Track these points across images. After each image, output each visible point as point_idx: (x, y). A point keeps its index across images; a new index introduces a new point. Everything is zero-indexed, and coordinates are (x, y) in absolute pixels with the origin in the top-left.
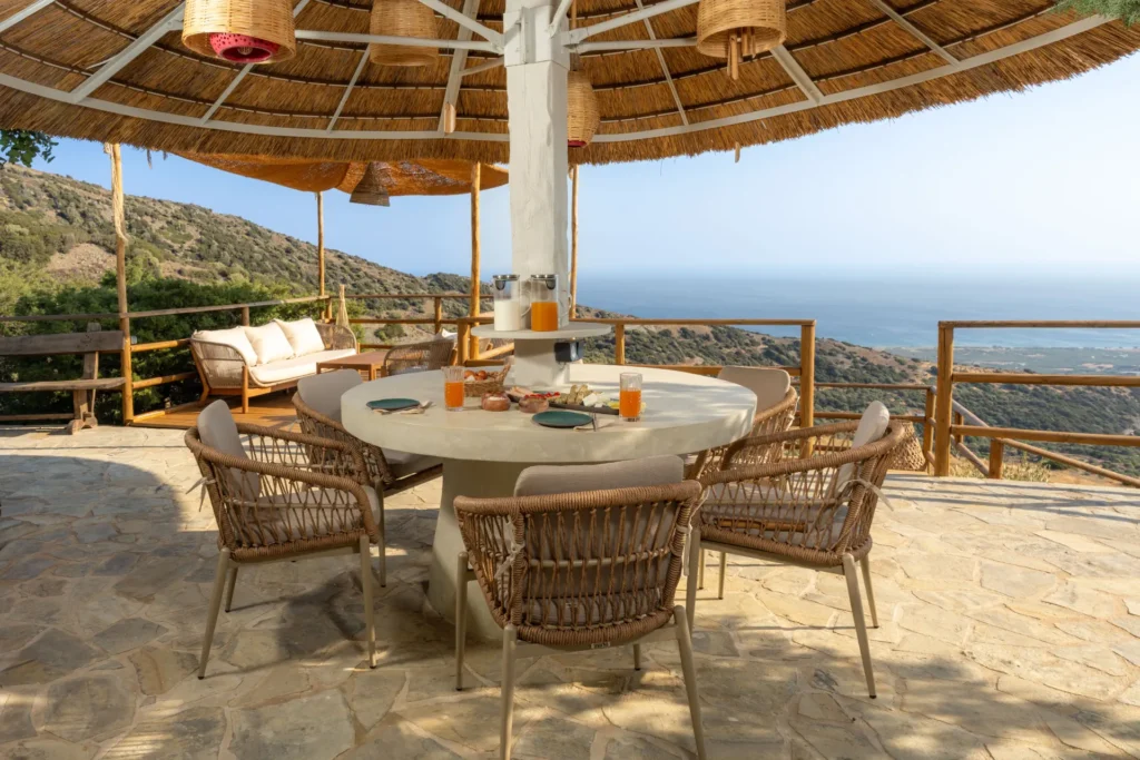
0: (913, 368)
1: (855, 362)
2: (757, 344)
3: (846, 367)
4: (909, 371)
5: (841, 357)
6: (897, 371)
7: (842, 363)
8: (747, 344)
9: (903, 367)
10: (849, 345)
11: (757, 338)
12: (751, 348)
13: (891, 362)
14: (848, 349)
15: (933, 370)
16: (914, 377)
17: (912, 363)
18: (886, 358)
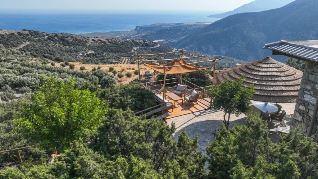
0: (88, 40)
1: (73, 39)
2: (45, 36)
5: (69, 38)
7: (70, 40)
9: (85, 40)
10: (71, 34)
14: (71, 36)
15: (93, 40)
16: (89, 42)
17: (88, 38)
18: (81, 37)
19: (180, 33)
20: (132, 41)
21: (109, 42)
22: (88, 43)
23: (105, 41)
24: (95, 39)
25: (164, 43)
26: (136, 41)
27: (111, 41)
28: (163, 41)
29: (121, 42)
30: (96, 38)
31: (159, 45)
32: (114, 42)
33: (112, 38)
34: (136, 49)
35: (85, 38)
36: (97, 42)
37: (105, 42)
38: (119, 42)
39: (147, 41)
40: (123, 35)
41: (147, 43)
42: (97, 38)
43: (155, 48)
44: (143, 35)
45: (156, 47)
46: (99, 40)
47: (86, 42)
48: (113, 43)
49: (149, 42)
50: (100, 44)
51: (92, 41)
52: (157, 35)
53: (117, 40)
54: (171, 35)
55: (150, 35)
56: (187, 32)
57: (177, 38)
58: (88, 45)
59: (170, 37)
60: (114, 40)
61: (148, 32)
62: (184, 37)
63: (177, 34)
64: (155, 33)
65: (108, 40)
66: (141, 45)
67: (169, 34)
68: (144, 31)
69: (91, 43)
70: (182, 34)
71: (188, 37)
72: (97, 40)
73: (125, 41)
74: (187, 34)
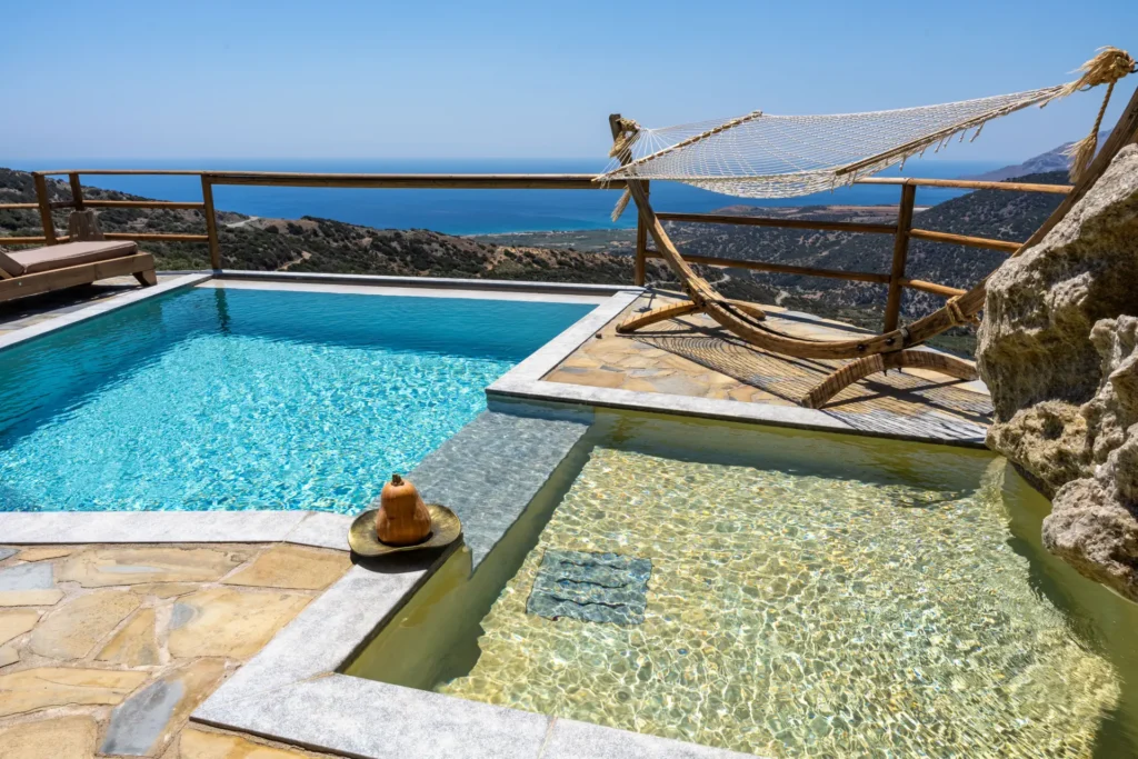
0: (492, 252)
1: (447, 249)
2: (363, 237)
3: (439, 254)
4: (489, 255)
5: (435, 246)
6: (480, 255)
7: (436, 250)
8: (354, 238)
9: (485, 252)
10: (442, 235)
11: (362, 231)
12: (357, 241)
13: (474, 247)
14: (441, 238)
15: (507, 253)
16: (492, 260)
17: (491, 247)
18: (471, 244)
19: (810, 240)
21: (560, 263)
22: (491, 263)
23: (544, 256)
24: (513, 251)
27: (563, 258)
29: (599, 262)
30: (519, 246)
31: (726, 278)
33: (570, 249)
35: (483, 248)
36: (521, 260)
37: (544, 261)
38: (592, 262)
42: (520, 249)
44: (683, 243)
46: (528, 255)
47: (485, 259)
48: (570, 266)
50: (529, 268)
51: (504, 257)
52: (731, 245)
53: (584, 255)
54: (778, 246)
55: (704, 243)
56: (837, 237)
57: (800, 257)
58: (490, 267)
59: (776, 251)
60: (573, 255)
61: (701, 235)
62: (824, 254)
63: (801, 243)
64: (725, 237)
65: (554, 255)
66: (663, 274)
67: (772, 241)
68: (685, 233)
69: (499, 262)
70: (818, 244)
71: (841, 253)
72: (518, 254)
73: (610, 260)
74: (837, 243)
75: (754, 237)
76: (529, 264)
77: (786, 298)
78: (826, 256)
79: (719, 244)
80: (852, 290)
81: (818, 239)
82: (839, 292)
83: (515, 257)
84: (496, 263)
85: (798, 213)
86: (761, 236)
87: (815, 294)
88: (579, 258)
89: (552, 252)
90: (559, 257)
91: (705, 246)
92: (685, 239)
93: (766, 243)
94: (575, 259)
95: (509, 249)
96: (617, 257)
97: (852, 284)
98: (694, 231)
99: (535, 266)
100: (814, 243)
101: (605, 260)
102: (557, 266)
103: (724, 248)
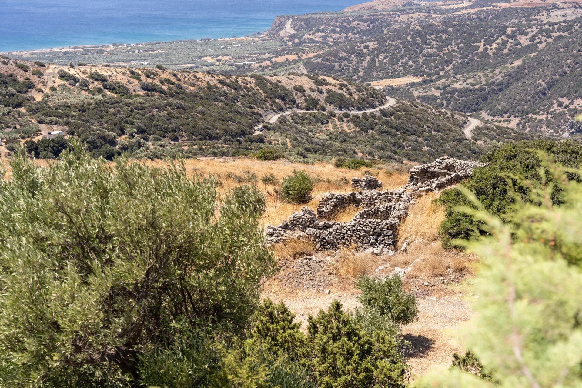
0: (39, 74)
4: (34, 79)
6: (21, 79)
9: (26, 74)
13: (10, 68)
15: (63, 76)
16: (40, 86)
17: (36, 68)
18: (4, 63)
19: (494, 45)
20: (253, 81)
21: (146, 88)
22: (40, 91)
23: (120, 79)
24: (72, 72)
25: (416, 94)
26: (274, 79)
27: (150, 80)
28: (413, 85)
29: (203, 85)
30: (80, 65)
31: (391, 102)
32: (165, 88)
33: (159, 67)
34: (273, 119)
35: (25, 69)
36: (85, 85)
37: (121, 86)
38: (193, 85)
39: (330, 80)
40: (209, 59)
41: (333, 88)
42: (82, 68)
43: (373, 115)
44: (311, 55)
45: (376, 111)
46: (96, 77)
47: (30, 86)
48: (162, 92)
49: (342, 86)
50: (99, 97)
51: (59, 82)
52: (382, 56)
53: (180, 75)
54: (450, 55)
55: (343, 54)
56: (532, 39)
57: (483, 70)
58: (39, 98)
59: (447, 63)
60: (165, 75)
61: (336, 43)
62: (517, 63)
63: (481, 49)
64: (372, 45)
65: (137, 77)
66: (299, 99)
67: (440, 49)
68: (312, 41)
69: (53, 89)
70: (506, 51)
71: (539, 60)
72: (80, 76)
73: (220, 81)
74: (533, 47)
75: (415, 43)
76: (99, 91)
77: (478, 128)
78: (519, 67)
79: (364, 55)
80: (562, 114)
81: (505, 43)
82: (543, 117)
83: (76, 80)
84: (47, 91)
85: (472, 7)
86: (424, 42)
87: (508, 121)
88: (173, 79)
89: (133, 73)
90: (143, 78)
91: (345, 59)
92: (311, 50)
93: (431, 51)
94: (167, 80)
95: (65, 69)
96: (229, 76)
97: (560, 105)
98: (324, 38)
99: (108, 93)
100: (499, 49)
101: (213, 82)
102: (142, 93)
103: (373, 61)
